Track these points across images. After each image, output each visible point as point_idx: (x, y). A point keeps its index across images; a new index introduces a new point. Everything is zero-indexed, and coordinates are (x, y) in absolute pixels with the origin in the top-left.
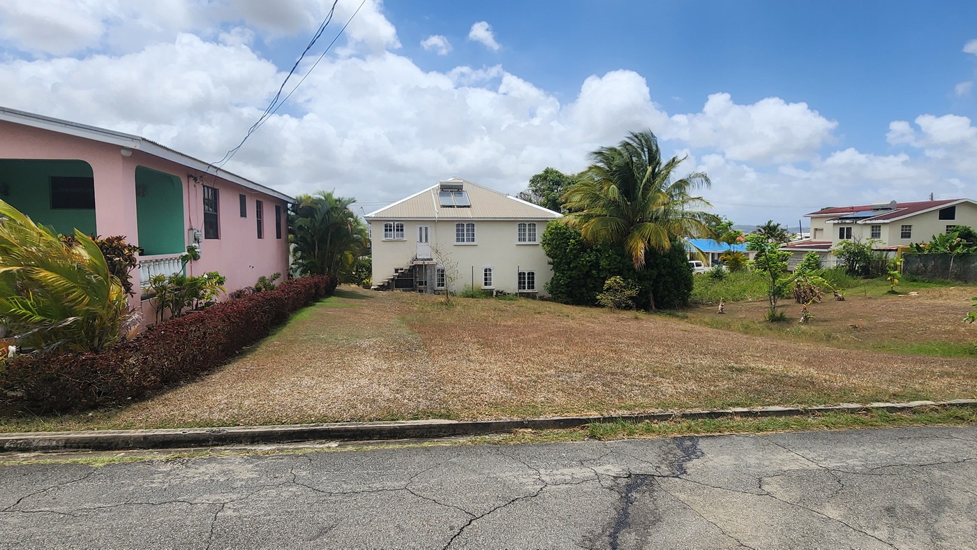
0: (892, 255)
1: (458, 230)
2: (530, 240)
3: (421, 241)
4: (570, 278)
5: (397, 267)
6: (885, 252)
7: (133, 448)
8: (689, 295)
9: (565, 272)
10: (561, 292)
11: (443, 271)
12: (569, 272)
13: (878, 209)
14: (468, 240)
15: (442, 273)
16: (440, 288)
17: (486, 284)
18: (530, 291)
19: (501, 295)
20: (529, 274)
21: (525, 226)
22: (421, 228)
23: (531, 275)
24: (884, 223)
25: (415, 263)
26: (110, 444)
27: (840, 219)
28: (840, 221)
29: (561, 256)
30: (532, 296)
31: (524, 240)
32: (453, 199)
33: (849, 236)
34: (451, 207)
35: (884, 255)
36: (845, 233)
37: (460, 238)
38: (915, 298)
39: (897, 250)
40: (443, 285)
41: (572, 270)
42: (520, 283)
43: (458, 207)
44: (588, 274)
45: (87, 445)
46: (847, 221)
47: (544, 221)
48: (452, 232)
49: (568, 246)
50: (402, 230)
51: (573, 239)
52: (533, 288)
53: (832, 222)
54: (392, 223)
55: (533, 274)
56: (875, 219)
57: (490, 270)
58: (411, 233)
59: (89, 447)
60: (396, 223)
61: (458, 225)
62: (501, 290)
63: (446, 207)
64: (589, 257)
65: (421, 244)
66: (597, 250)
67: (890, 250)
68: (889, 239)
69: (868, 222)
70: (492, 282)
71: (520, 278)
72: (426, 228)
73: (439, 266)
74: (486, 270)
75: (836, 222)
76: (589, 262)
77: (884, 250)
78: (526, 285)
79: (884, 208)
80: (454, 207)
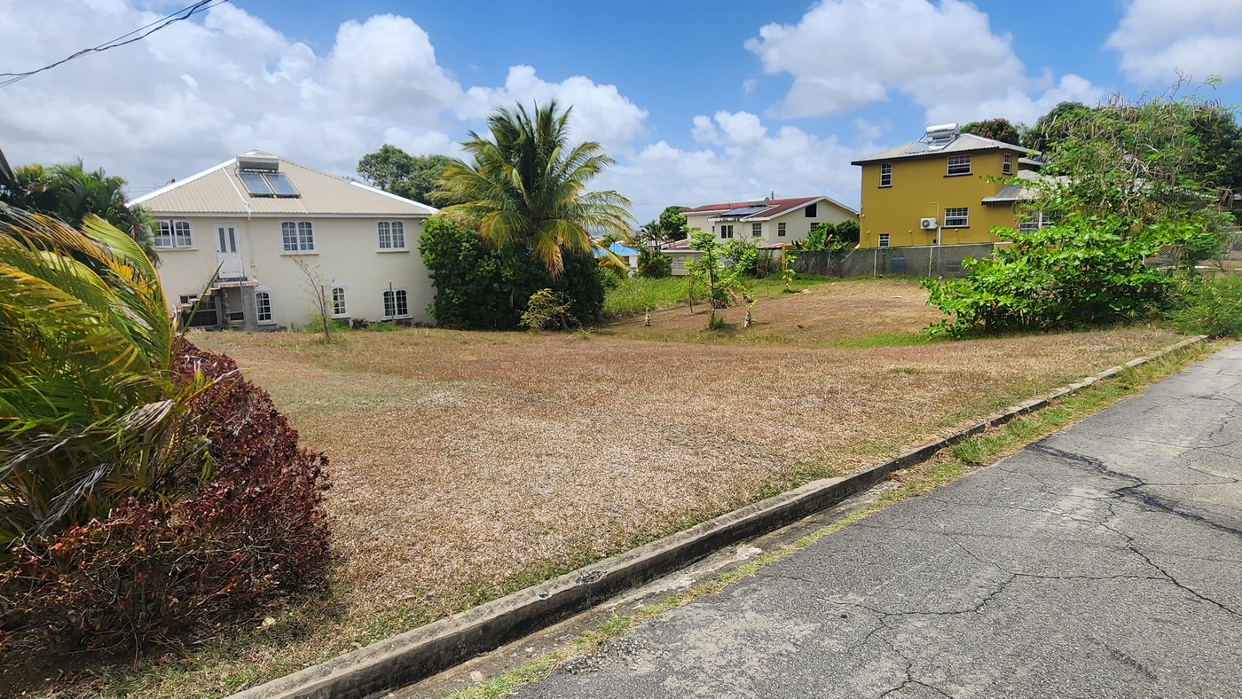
0: (776, 254)
1: (285, 233)
2: (395, 246)
3: (224, 250)
4: (466, 294)
5: (184, 294)
6: (770, 251)
7: (469, 656)
8: (601, 307)
9: (459, 288)
10: (454, 315)
11: (266, 296)
12: (464, 287)
13: (753, 206)
14: (303, 248)
15: (265, 299)
16: (266, 322)
17: (337, 312)
18: (402, 317)
19: (359, 325)
20: (398, 293)
21: (389, 227)
22: (221, 231)
23: (402, 295)
24: (765, 221)
25: (219, 286)
26: (423, 663)
27: (722, 216)
28: (722, 219)
29: (450, 266)
30: (407, 323)
31: (388, 245)
32: (267, 185)
33: (730, 235)
34: (267, 196)
35: (770, 254)
36: (727, 232)
37: (290, 244)
38: (809, 295)
39: (781, 248)
40: (268, 317)
41: (467, 284)
42: (387, 307)
43: (279, 196)
44: (488, 290)
45: (380, 682)
46: (729, 219)
47: (417, 219)
48: (276, 236)
49: (461, 251)
50: (187, 233)
51: (467, 242)
52: (405, 312)
53: (714, 220)
54: (168, 222)
55: (404, 293)
56: (756, 216)
57: (341, 290)
58: (206, 240)
59: (385, 686)
60: (175, 222)
61: (284, 225)
62: (359, 317)
63: (260, 196)
64: (488, 265)
65: (224, 254)
66: (497, 257)
67: (775, 249)
68: (768, 237)
69: (750, 219)
70: (346, 307)
71: (386, 300)
72: (231, 230)
73: (261, 289)
74: (335, 291)
75: (718, 219)
76: (489, 273)
77: (769, 249)
78: (396, 309)
79: (759, 205)
80: (272, 196)
